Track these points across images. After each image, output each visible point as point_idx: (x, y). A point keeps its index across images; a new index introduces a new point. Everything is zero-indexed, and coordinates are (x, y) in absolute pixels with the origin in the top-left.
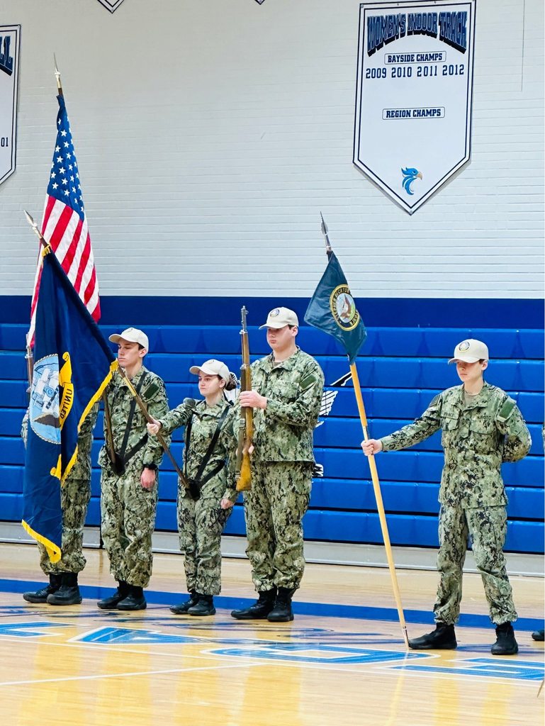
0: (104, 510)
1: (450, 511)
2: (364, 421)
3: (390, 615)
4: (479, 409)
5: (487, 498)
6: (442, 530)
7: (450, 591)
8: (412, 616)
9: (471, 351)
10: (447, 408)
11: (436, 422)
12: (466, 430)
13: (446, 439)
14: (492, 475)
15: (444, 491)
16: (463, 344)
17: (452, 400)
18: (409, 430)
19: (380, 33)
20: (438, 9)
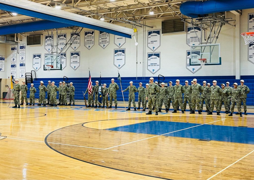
0: (95, 98)
1: (130, 97)
2: (122, 89)
3: (124, 108)
5: (133, 96)
6: (129, 99)
7: (130, 105)
8: (126, 108)
9: (131, 82)
10: (129, 88)
11: (128, 89)
13: (129, 90)
14: (134, 94)
15: (129, 95)
16: (130, 82)
17: (130, 87)
18: (126, 90)
19: (116, 52)
20: (122, 50)
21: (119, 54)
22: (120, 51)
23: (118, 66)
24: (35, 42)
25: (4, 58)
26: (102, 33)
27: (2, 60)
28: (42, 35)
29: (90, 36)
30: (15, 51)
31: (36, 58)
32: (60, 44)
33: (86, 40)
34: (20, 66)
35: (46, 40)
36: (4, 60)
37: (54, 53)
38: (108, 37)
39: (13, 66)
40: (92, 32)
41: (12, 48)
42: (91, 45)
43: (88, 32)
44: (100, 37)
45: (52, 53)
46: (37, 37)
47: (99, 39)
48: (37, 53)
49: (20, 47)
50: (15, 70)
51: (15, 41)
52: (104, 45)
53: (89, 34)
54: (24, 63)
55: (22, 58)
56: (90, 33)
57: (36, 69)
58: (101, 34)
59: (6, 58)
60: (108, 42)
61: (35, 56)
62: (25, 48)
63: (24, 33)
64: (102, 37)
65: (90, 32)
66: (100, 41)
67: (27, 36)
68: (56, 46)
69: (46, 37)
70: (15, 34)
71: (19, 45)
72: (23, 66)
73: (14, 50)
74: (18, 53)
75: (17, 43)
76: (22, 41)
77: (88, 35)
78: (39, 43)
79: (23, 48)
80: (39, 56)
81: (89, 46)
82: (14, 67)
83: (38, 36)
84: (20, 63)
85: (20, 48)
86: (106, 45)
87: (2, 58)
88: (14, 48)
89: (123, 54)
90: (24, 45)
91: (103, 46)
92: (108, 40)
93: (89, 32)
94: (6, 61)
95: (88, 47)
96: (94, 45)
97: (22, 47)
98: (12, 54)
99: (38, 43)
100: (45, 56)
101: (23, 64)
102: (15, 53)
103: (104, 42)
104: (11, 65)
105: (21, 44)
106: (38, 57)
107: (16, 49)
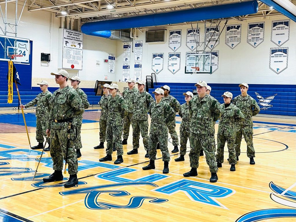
4: (115, 101)
12: (111, 106)
19: (273, 51)
20: (282, 49)
21: (278, 55)
22: (280, 51)
23: (276, 70)
24: (156, 39)
25: (115, 57)
26: (253, 28)
27: (113, 59)
28: (166, 30)
29: (234, 31)
30: (129, 50)
31: (156, 58)
32: (190, 42)
33: (228, 37)
34: (135, 67)
35: (170, 36)
36: (114, 59)
37: (200, 52)
38: (262, 33)
39: (125, 67)
40: (237, 26)
41: (124, 46)
42: (235, 43)
43: (231, 27)
44: (249, 32)
45: (197, 51)
46: (158, 33)
47: (248, 34)
48: (159, 52)
49: (136, 44)
50: (128, 72)
51: (131, 37)
52: (255, 43)
53: (233, 28)
54: (140, 63)
55: (138, 58)
56: (235, 28)
57: (156, 71)
58: (251, 29)
59: (116, 58)
60: (261, 39)
61: (154, 56)
62: (142, 46)
63: (141, 27)
64: (252, 33)
65: (235, 26)
66: (250, 38)
67: (146, 32)
68: (204, 42)
69: (172, 33)
70: (131, 29)
71: (135, 43)
72: (138, 67)
73: (127, 48)
74: (133, 52)
75: (131, 40)
76: (138, 37)
77: (231, 30)
78: (162, 40)
79: (139, 46)
80: (161, 56)
81: (233, 45)
82: (127, 68)
83: (162, 31)
84: (135, 64)
85: (136, 46)
86: (258, 43)
87: (113, 57)
88: (128, 46)
89: (285, 54)
90: (141, 42)
91: (253, 44)
92: (261, 36)
93: (233, 27)
94: (117, 61)
95: (231, 46)
96: (239, 43)
97: (137, 45)
98: (124, 53)
99: (160, 40)
100: (188, 56)
101: (139, 65)
102: (129, 51)
103: (255, 39)
104: (123, 66)
105: (136, 40)
106: (159, 57)
107: (130, 47)
